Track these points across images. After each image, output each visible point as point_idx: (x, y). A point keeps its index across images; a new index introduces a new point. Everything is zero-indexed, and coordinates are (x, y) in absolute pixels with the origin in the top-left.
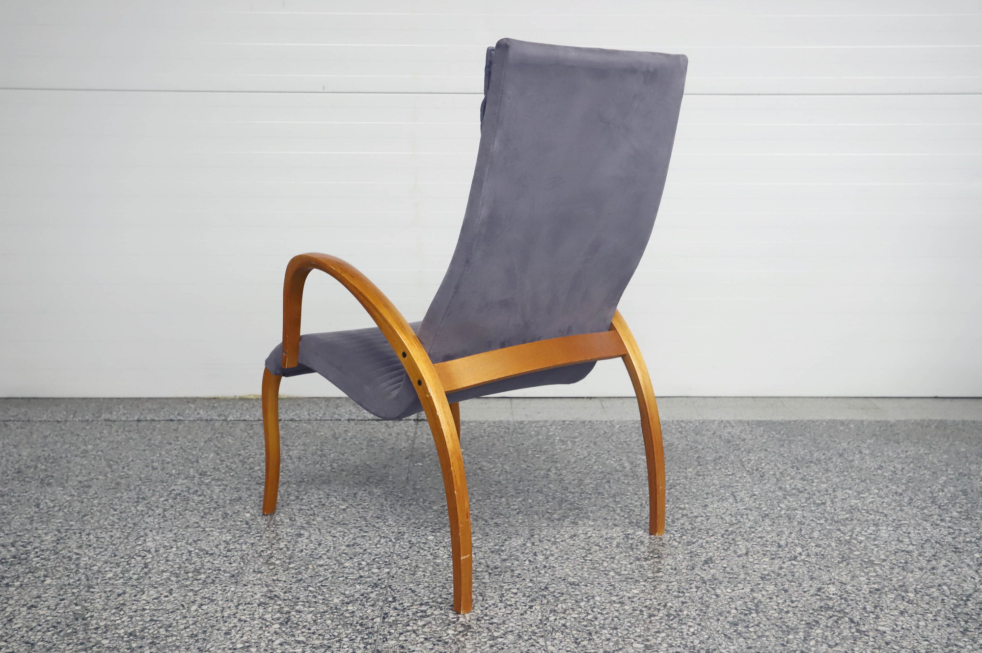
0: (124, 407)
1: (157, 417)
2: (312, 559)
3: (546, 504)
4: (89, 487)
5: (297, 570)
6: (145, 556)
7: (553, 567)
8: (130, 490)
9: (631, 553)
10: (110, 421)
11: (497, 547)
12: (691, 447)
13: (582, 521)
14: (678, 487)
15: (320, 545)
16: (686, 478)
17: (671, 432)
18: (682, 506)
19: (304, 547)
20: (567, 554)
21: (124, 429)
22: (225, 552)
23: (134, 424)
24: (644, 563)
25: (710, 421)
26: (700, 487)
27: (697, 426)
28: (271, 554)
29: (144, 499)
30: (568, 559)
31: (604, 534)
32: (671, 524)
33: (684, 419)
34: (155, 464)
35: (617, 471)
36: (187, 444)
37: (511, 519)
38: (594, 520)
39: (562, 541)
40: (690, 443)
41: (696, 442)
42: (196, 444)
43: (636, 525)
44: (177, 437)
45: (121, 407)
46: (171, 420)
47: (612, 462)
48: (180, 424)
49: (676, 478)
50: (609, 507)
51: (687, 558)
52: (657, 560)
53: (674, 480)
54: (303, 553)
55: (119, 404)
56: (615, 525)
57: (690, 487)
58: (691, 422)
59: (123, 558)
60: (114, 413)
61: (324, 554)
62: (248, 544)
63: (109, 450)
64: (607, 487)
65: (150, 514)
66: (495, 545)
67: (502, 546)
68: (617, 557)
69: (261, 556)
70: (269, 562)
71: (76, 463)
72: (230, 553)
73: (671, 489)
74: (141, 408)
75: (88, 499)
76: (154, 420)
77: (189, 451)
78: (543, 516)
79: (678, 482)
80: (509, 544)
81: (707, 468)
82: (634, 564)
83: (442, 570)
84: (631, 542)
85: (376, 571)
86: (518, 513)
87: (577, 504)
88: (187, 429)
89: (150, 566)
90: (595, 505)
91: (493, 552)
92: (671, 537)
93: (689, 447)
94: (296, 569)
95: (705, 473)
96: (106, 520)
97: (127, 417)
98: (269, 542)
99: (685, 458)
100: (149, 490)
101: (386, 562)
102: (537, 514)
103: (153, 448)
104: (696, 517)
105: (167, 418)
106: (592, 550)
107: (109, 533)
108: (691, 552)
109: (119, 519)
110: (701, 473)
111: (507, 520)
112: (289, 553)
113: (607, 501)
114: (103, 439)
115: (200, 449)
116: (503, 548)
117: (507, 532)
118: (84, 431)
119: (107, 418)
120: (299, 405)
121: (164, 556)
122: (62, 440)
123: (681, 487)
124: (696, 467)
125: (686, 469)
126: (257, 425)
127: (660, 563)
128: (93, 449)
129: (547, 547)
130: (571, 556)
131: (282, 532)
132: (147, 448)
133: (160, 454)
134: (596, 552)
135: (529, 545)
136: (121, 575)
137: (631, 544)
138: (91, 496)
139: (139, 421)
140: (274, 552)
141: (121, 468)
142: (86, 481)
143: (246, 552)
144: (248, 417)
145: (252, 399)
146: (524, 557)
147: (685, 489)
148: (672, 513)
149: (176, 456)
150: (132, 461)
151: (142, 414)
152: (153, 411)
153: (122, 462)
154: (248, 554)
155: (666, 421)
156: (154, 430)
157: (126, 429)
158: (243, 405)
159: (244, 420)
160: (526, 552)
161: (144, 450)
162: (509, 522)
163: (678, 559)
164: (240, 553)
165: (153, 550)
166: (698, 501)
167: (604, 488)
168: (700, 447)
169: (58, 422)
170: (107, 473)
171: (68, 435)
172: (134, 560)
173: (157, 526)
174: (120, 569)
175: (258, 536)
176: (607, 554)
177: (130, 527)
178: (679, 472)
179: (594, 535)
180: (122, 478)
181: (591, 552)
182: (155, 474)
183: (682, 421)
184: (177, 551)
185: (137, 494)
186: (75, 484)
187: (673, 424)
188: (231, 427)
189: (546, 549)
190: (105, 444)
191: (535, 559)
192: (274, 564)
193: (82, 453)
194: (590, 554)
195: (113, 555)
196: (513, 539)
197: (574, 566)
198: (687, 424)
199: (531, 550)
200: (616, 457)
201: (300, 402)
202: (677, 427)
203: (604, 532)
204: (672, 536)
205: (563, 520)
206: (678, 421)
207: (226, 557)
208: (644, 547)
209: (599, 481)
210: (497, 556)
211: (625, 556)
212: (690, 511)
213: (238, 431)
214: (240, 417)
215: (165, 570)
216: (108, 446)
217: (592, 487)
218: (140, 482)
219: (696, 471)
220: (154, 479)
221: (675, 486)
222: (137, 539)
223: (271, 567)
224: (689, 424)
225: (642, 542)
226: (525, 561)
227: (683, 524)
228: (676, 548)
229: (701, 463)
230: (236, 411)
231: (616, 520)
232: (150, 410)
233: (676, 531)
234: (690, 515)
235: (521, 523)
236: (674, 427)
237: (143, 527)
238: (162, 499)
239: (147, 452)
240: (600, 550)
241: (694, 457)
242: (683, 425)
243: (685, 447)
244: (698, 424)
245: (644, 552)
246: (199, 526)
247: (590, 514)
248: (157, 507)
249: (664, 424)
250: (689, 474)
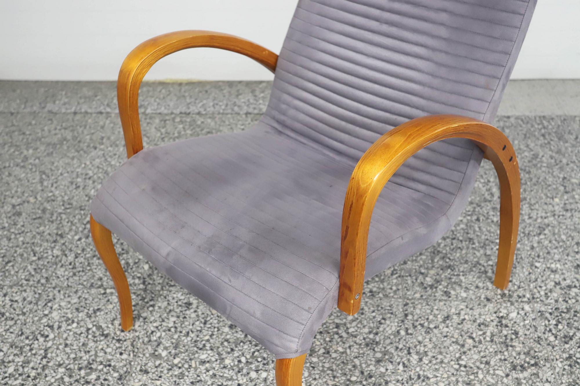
0: (66, 94)
1: (91, 108)
2: (195, 349)
3: (419, 258)
4: (19, 214)
5: (180, 371)
6: (47, 336)
7: (428, 378)
8: (52, 222)
9: (506, 353)
10: (52, 113)
11: (371, 336)
12: (556, 162)
13: (454, 290)
14: (546, 232)
15: (205, 323)
16: (554, 215)
17: (535, 136)
18: (553, 266)
19: (191, 327)
20: (441, 353)
21: (62, 126)
22: (118, 333)
23: (70, 117)
24: (521, 376)
25: (571, 116)
26: (570, 233)
27: (559, 126)
28: (159, 337)
29: (61, 236)
30: (442, 362)
31: (477, 317)
32: (543, 298)
33: (545, 114)
34: (79, 180)
35: (486, 200)
36: (110, 148)
37: (385, 284)
38: (467, 289)
39: (435, 328)
40: (554, 155)
41: (559, 152)
42: (116, 149)
43: (509, 301)
44: (102, 138)
45: (64, 93)
46: (101, 113)
47: (481, 185)
48: (107, 118)
49: (544, 215)
50: (480, 264)
51: (566, 367)
52: (534, 370)
53: (542, 217)
54: (189, 339)
55: (62, 90)
56: (488, 300)
57: (559, 231)
58: (552, 119)
59: (27, 338)
60: (57, 102)
61: (208, 341)
62: (141, 319)
63: (45, 157)
64: (477, 229)
65: (63, 262)
66: (370, 332)
67: (377, 334)
68: (492, 363)
69: (150, 341)
70: (157, 353)
71: (15, 176)
72: (123, 334)
73: (540, 234)
74: (79, 96)
75: (16, 235)
76: (86, 113)
77: (109, 159)
78: (416, 279)
79: (546, 221)
80: (383, 331)
81: (573, 197)
82: (510, 377)
83: (317, 376)
84: (505, 332)
85: (253, 375)
86: (392, 274)
87: (450, 259)
88: (112, 125)
89: (49, 355)
90: (466, 262)
91: (367, 345)
92: (546, 325)
93: (553, 161)
94: (180, 368)
95: (573, 206)
96: (24, 270)
97: (67, 109)
98: (160, 316)
99: (551, 179)
100: (68, 222)
101: (264, 359)
102: (410, 276)
103: (81, 156)
104: (569, 287)
105: (98, 110)
106: (467, 346)
107: (23, 293)
108: (570, 357)
109: (35, 269)
110: (568, 207)
111: (381, 286)
112: (176, 337)
113: (478, 254)
114: (43, 140)
115: (119, 156)
116: (378, 340)
117: (382, 308)
118: (30, 127)
119: (50, 109)
120: (206, 92)
121: (65, 335)
122: (10, 140)
123: (550, 231)
124: (562, 196)
125: (553, 198)
126: (169, 120)
127: (538, 377)
128: (32, 155)
129: (420, 338)
130: (445, 357)
131: (173, 299)
132: (76, 154)
133: (85, 164)
134: (470, 350)
135: (403, 333)
136: (21, 369)
137: (506, 336)
138: (19, 229)
139: (75, 113)
140: (163, 334)
141: (50, 186)
142: (19, 205)
143: (137, 334)
144: (163, 108)
145: (168, 84)
146: (398, 356)
147: (554, 234)
148: (544, 278)
149: (98, 167)
150: (61, 174)
151: (78, 103)
152: (88, 100)
153: (52, 175)
154: (139, 339)
155: (528, 117)
156: (85, 127)
157: (64, 124)
158: (160, 91)
159: (160, 114)
160: (401, 346)
161: (73, 158)
162: (383, 289)
163: (557, 370)
164: (132, 335)
165: (56, 326)
166: (570, 258)
167: (475, 231)
168: (564, 161)
169: (12, 114)
170: (37, 193)
171: (16, 133)
172: (36, 342)
173: (65, 284)
174: (22, 359)
175: (151, 306)
176: (482, 354)
177: (42, 285)
178: (546, 204)
179: (466, 317)
180: (49, 201)
181: (465, 349)
182: (77, 195)
183: (544, 117)
184: (77, 328)
185: (58, 228)
186: (9, 209)
187: (536, 122)
188: (148, 123)
189: (420, 342)
190: (42, 148)
191: (409, 360)
192: (159, 357)
193: (23, 161)
194: (464, 353)
195: (20, 333)
196: (388, 322)
197: (448, 377)
198: (549, 122)
199: (404, 344)
200: (485, 176)
201: (208, 87)
202: (540, 126)
203: (476, 313)
204: (547, 322)
205: (436, 288)
206: (540, 117)
207: (119, 341)
208: (519, 343)
209: (469, 218)
210: (371, 353)
211: (500, 359)
212: (562, 277)
213: (153, 130)
214: (157, 109)
215: (61, 362)
216: (45, 150)
217: (463, 229)
218: (63, 208)
219: (563, 202)
220: (75, 203)
221: (544, 230)
222: (46, 304)
223: (158, 363)
224: (551, 121)
225: (516, 333)
226: (399, 364)
227: (556, 301)
228: (553, 348)
229: (567, 189)
230: (155, 101)
231: (487, 289)
232: (85, 98)
233: (551, 314)
234: (564, 284)
235: (395, 292)
236: (536, 126)
237: (54, 285)
238: (77, 237)
239: (75, 161)
240: (474, 347)
241: (559, 178)
242: (546, 123)
243: (550, 160)
244: (560, 123)
245: (519, 354)
246: (101, 286)
247: (462, 278)
248: (71, 250)
249: (528, 123)
250: (556, 208)
